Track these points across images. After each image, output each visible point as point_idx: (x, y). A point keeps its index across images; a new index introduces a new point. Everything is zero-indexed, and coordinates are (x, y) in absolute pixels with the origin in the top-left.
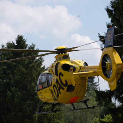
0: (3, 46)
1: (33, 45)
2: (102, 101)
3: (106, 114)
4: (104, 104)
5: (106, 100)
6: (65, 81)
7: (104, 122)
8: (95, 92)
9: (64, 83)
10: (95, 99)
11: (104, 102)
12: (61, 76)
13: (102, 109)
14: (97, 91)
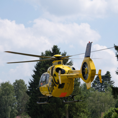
0: (42, 53)
1: (65, 53)
2: (116, 95)
6: (57, 80)
10: (111, 93)
14: (113, 87)
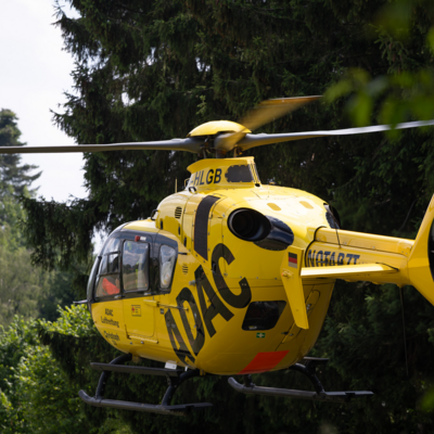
2: (51, 247)
3: (68, 302)
4: (60, 258)
5: (70, 244)
6: (240, 283)
7: (56, 334)
8: (25, 206)
9: (237, 291)
10: (19, 235)
11: (62, 249)
12: (222, 261)
13: (50, 282)
14: (34, 201)
